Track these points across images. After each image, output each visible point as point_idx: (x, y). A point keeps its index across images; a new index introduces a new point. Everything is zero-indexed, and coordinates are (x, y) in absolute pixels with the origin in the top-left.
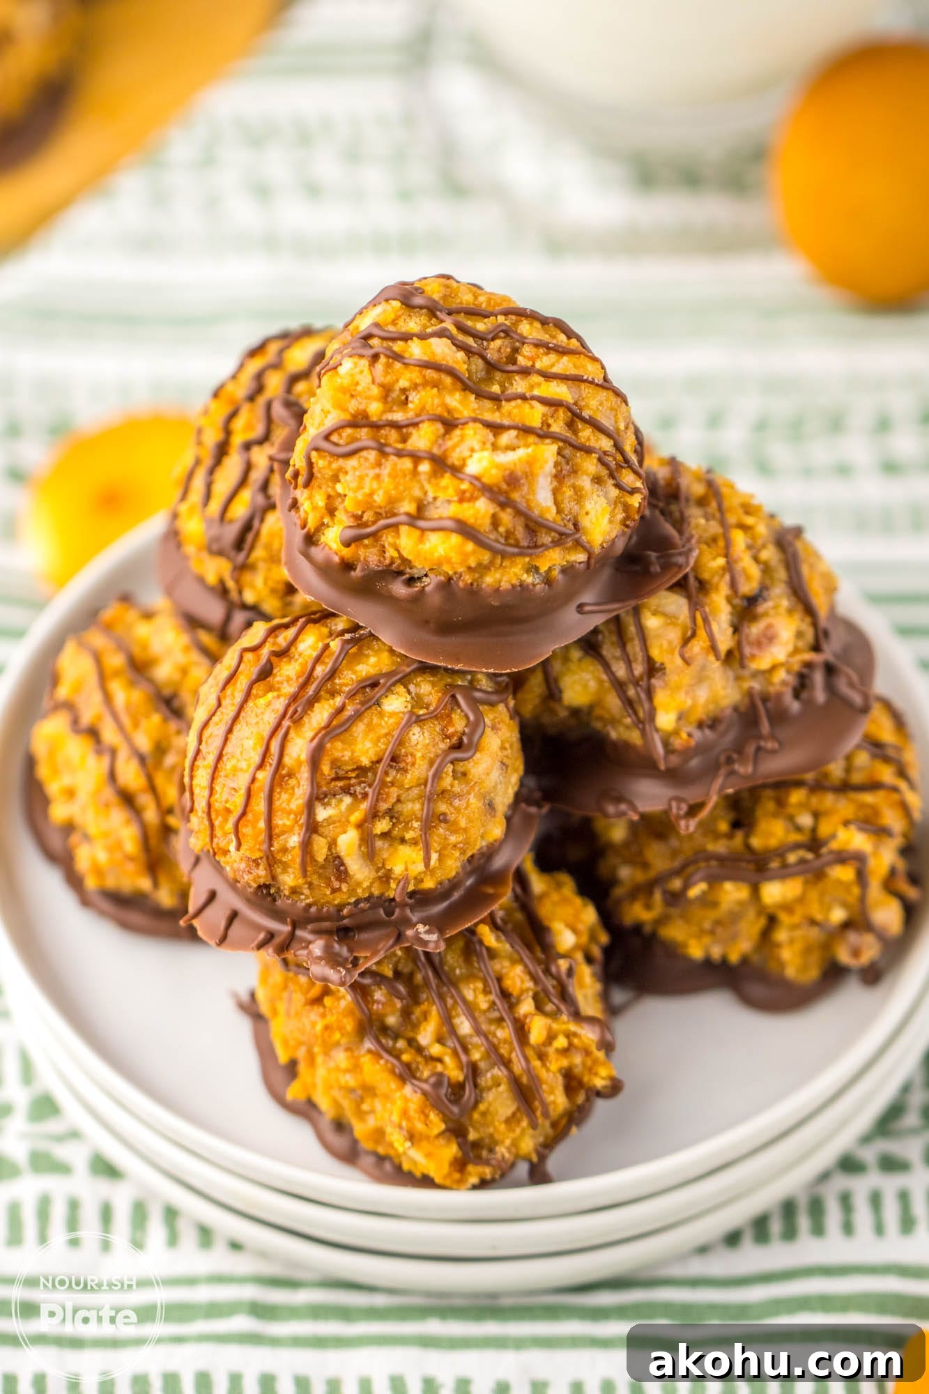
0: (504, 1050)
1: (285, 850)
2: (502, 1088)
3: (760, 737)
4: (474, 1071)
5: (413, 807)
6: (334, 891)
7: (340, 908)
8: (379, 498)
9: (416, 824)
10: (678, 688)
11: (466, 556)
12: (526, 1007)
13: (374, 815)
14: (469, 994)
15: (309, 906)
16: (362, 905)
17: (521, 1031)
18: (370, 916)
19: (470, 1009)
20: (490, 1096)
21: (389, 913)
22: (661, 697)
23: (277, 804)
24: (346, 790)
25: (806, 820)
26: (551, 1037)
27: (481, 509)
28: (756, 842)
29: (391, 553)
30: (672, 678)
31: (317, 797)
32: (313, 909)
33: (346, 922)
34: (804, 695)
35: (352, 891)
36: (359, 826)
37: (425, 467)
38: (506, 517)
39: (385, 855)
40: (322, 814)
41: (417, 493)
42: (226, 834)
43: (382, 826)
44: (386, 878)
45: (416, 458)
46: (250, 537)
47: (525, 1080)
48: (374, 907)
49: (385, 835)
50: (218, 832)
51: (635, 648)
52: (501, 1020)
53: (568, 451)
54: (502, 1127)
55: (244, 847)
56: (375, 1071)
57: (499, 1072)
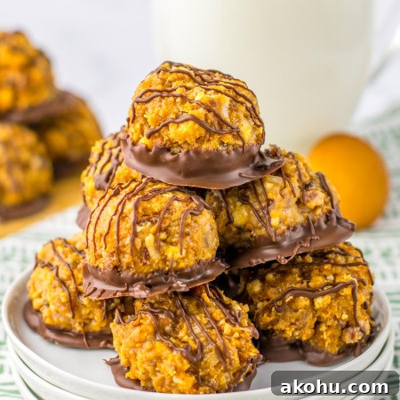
0: (213, 337)
1: (124, 246)
2: (213, 352)
3: (312, 235)
4: (202, 347)
5: (175, 229)
6: (145, 264)
7: (146, 274)
8: (161, 114)
9: (177, 235)
10: (279, 208)
11: (195, 131)
12: (222, 322)
13: (160, 230)
14: (198, 318)
15: (134, 274)
16: (155, 274)
17: (221, 331)
18: (158, 279)
19: (200, 323)
20: (208, 356)
21: (166, 279)
22: (273, 212)
23: (121, 226)
24: (149, 220)
25: (331, 278)
26: (232, 333)
27: (201, 112)
28: (311, 284)
29: (166, 138)
30: (277, 203)
31: (137, 222)
32: (136, 276)
33: (149, 281)
34: (329, 223)
35: (151, 265)
36: (154, 234)
37: (179, 100)
38: (210, 116)
39: (164, 248)
40: (139, 229)
41: (176, 110)
42: (101, 247)
43: (163, 236)
44: (165, 260)
45: (176, 97)
46: (111, 177)
47: (222, 348)
48: (160, 275)
49: (164, 241)
50: (98, 248)
51: (262, 198)
52: (212, 328)
53: (234, 103)
54: (213, 369)
55: (108, 247)
56: (161, 348)
57: (211, 346)
